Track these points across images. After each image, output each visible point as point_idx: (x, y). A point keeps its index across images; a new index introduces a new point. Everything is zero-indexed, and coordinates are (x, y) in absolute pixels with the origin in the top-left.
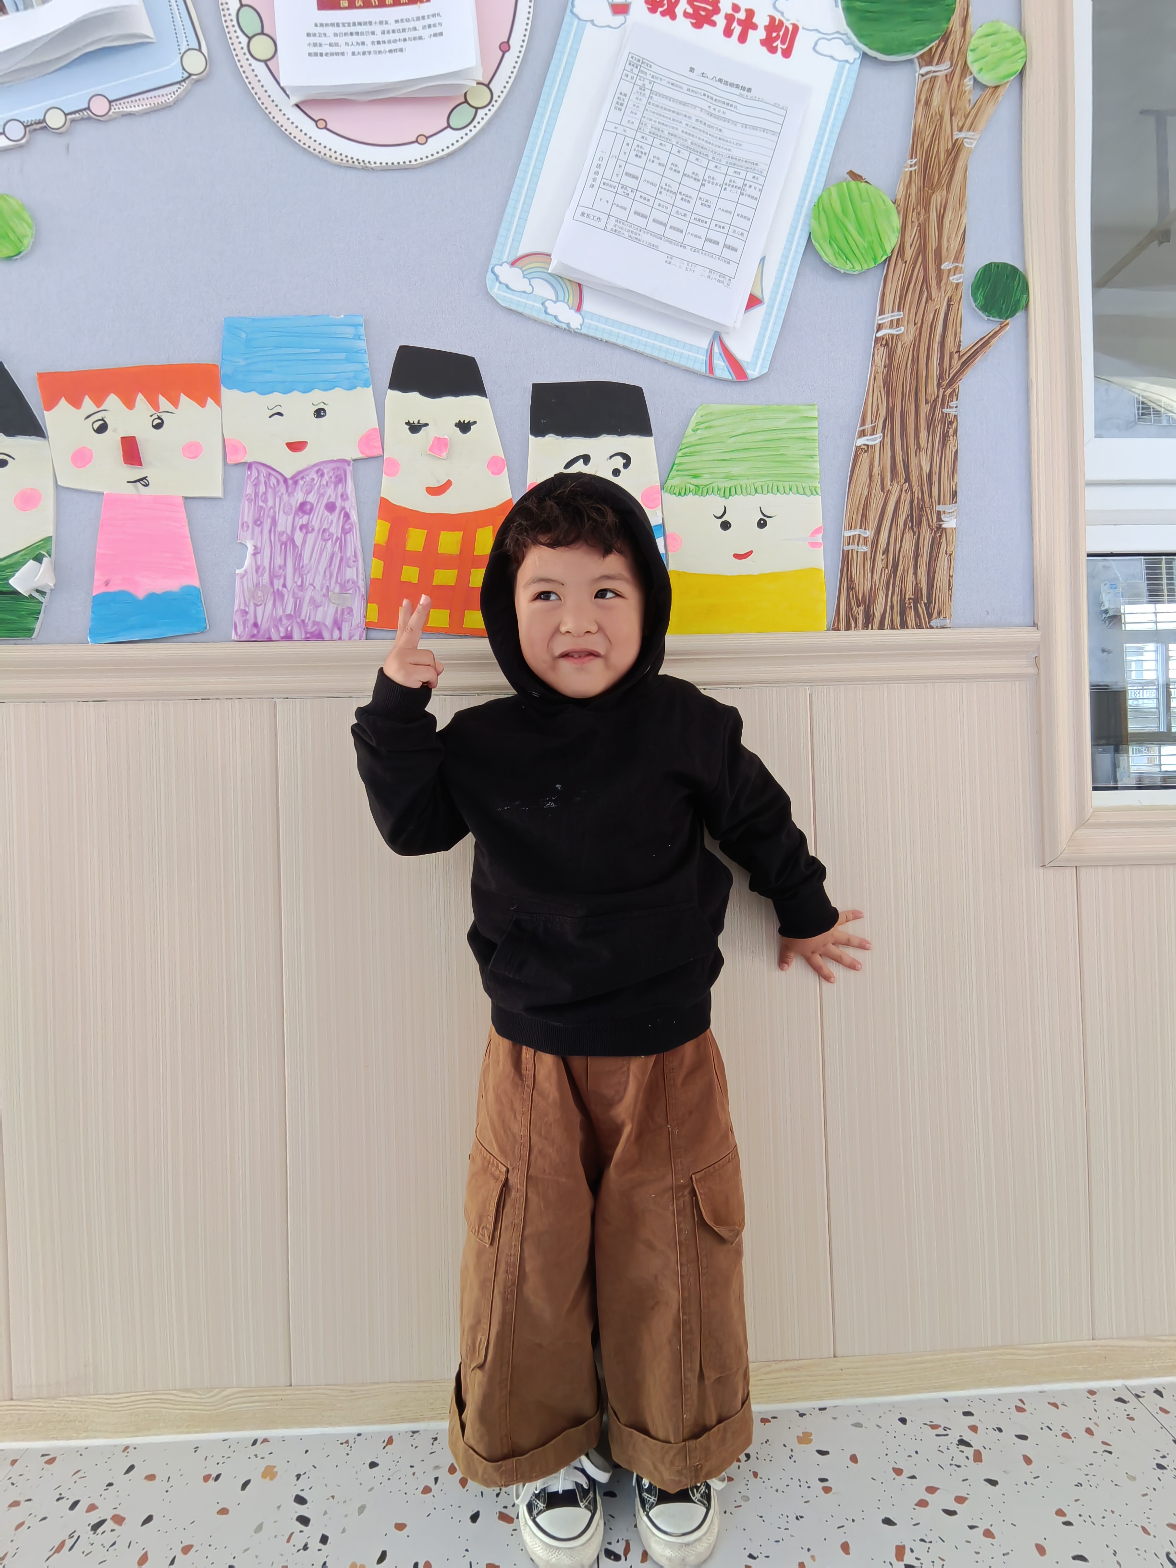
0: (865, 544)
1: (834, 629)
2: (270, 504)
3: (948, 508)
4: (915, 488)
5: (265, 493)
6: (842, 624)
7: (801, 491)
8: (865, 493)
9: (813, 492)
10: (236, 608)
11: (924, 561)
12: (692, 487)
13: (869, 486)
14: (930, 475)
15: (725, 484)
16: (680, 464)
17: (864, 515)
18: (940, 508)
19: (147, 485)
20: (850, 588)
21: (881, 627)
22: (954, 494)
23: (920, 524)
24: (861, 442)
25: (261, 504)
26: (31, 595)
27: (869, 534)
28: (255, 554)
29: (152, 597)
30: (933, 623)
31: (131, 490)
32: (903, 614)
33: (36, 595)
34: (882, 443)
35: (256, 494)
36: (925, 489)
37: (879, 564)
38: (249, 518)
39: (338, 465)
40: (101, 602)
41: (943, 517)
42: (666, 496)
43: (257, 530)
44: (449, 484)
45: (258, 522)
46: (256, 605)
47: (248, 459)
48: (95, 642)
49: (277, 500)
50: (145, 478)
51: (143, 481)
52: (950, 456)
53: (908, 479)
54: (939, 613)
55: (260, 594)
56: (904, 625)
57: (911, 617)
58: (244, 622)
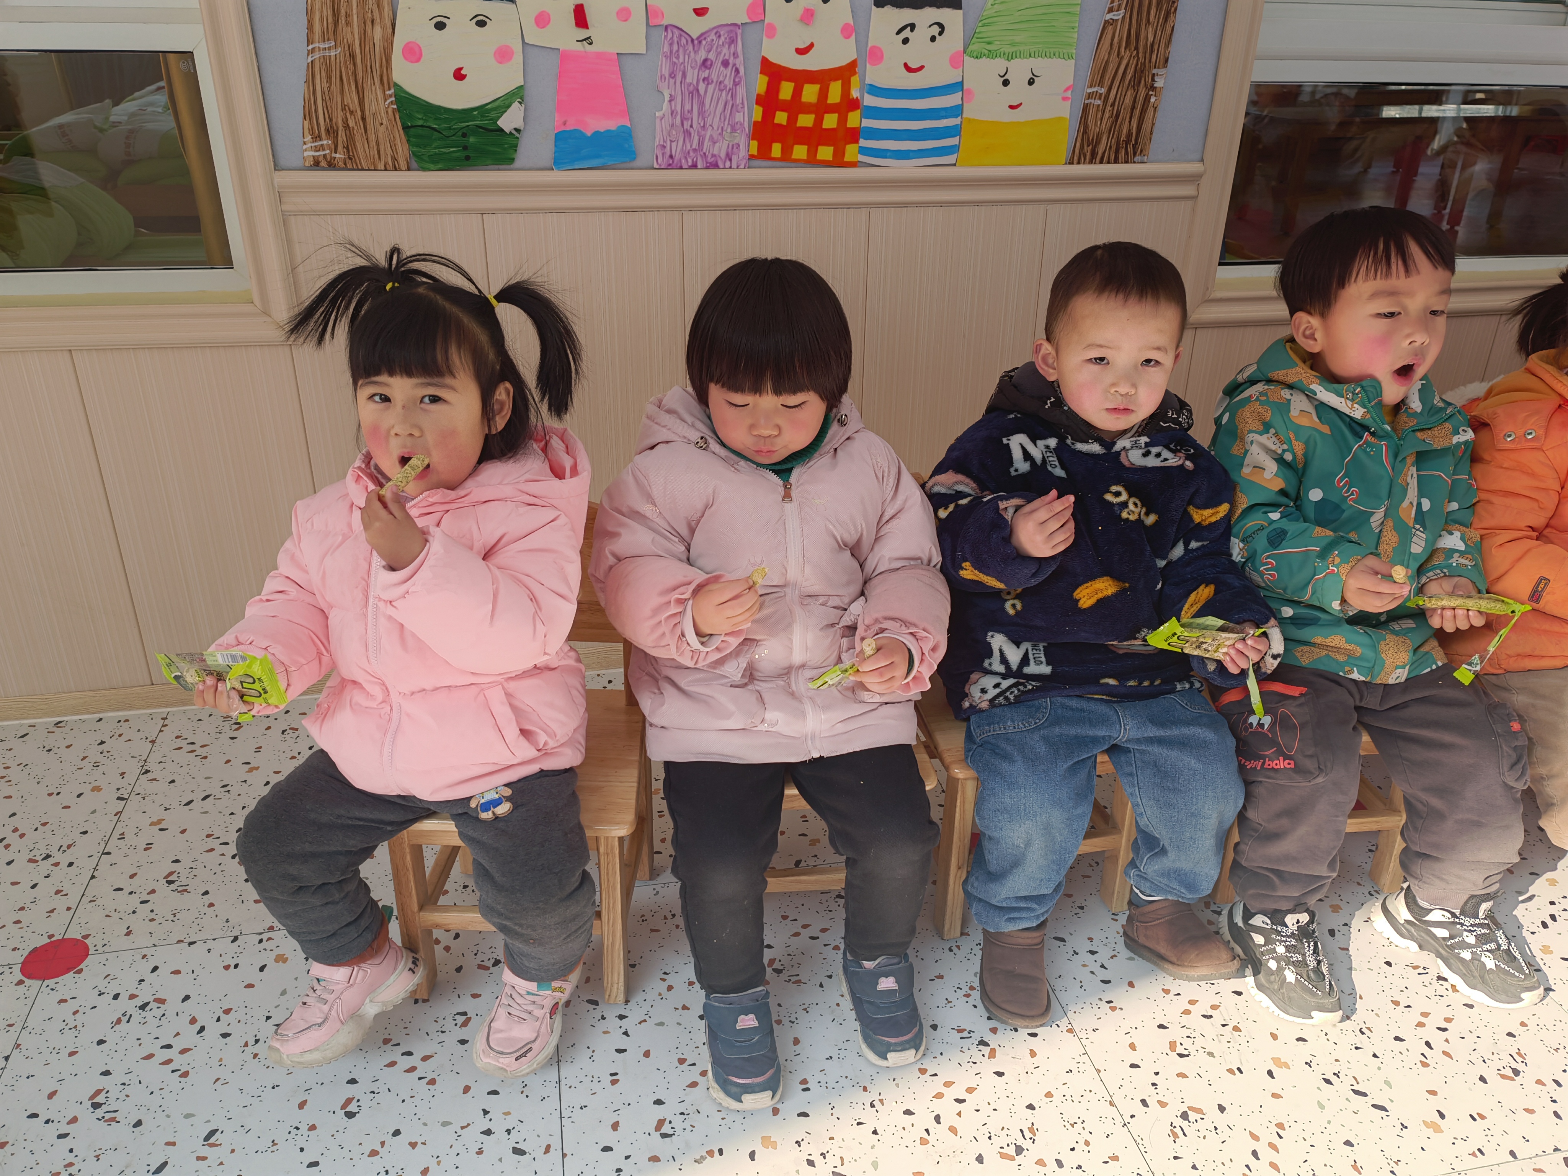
0: (1100, 99)
1: (1070, 163)
2: (681, 60)
3: (1161, 71)
4: (1140, 55)
5: (678, 51)
6: (1075, 161)
7: (1061, 56)
8: (1106, 58)
9: (1070, 57)
10: (657, 143)
11: (1137, 112)
12: (986, 52)
13: (1109, 54)
14: (1152, 45)
15: (1009, 49)
16: (979, 33)
17: (1102, 76)
18: (1155, 71)
19: (591, 44)
20: (1085, 132)
21: (1101, 162)
22: (1167, 60)
23: (1139, 83)
24: (1109, 17)
25: (675, 60)
26: (511, 133)
27: (1103, 91)
28: (670, 101)
29: (597, 134)
30: (1136, 159)
31: (579, 47)
32: (1117, 152)
33: (514, 132)
34: (1123, 18)
35: (671, 52)
36: (1148, 56)
37: (1107, 115)
38: (666, 72)
39: (732, 28)
40: (560, 138)
41: (1156, 79)
42: (966, 58)
43: (672, 81)
44: (812, 45)
45: (672, 75)
46: (671, 141)
47: (665, 22)
48: (558, 169)
49: (687, 57)
50: (589, 37)
51: (588, 40)
52: (1169, 28)
53: (1137, 48)
54: (1141, 151)
55: (674, 133)
56: (1116, 161)
57: (1122, 153)
58: (663, 154)
